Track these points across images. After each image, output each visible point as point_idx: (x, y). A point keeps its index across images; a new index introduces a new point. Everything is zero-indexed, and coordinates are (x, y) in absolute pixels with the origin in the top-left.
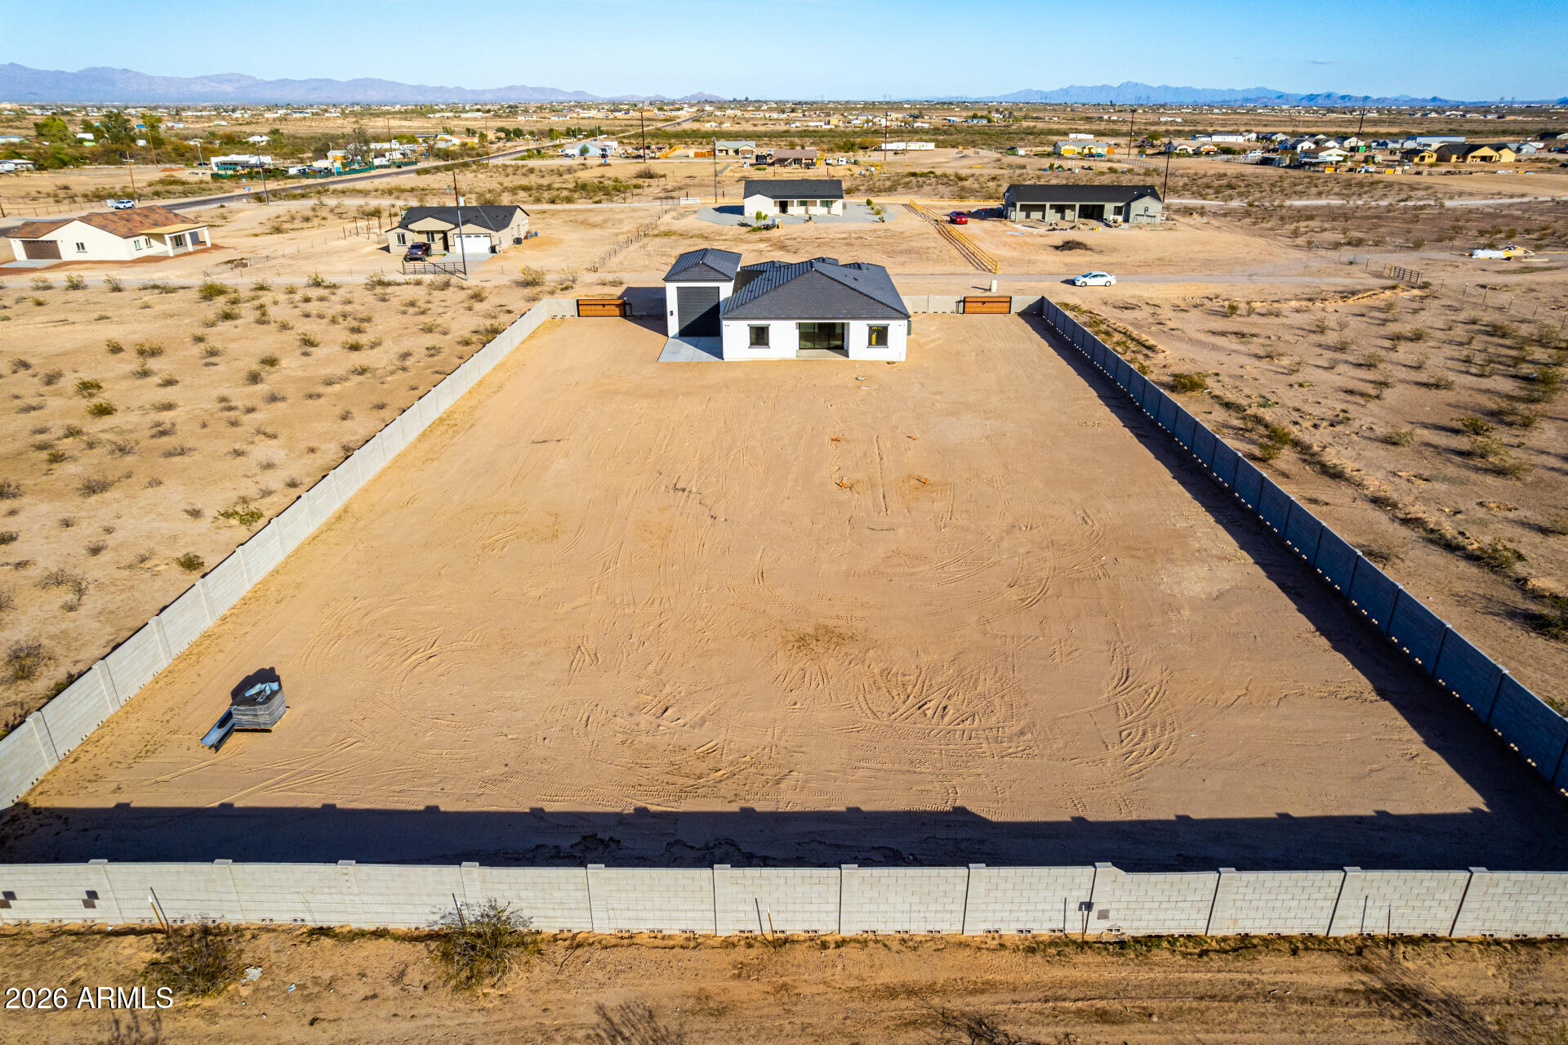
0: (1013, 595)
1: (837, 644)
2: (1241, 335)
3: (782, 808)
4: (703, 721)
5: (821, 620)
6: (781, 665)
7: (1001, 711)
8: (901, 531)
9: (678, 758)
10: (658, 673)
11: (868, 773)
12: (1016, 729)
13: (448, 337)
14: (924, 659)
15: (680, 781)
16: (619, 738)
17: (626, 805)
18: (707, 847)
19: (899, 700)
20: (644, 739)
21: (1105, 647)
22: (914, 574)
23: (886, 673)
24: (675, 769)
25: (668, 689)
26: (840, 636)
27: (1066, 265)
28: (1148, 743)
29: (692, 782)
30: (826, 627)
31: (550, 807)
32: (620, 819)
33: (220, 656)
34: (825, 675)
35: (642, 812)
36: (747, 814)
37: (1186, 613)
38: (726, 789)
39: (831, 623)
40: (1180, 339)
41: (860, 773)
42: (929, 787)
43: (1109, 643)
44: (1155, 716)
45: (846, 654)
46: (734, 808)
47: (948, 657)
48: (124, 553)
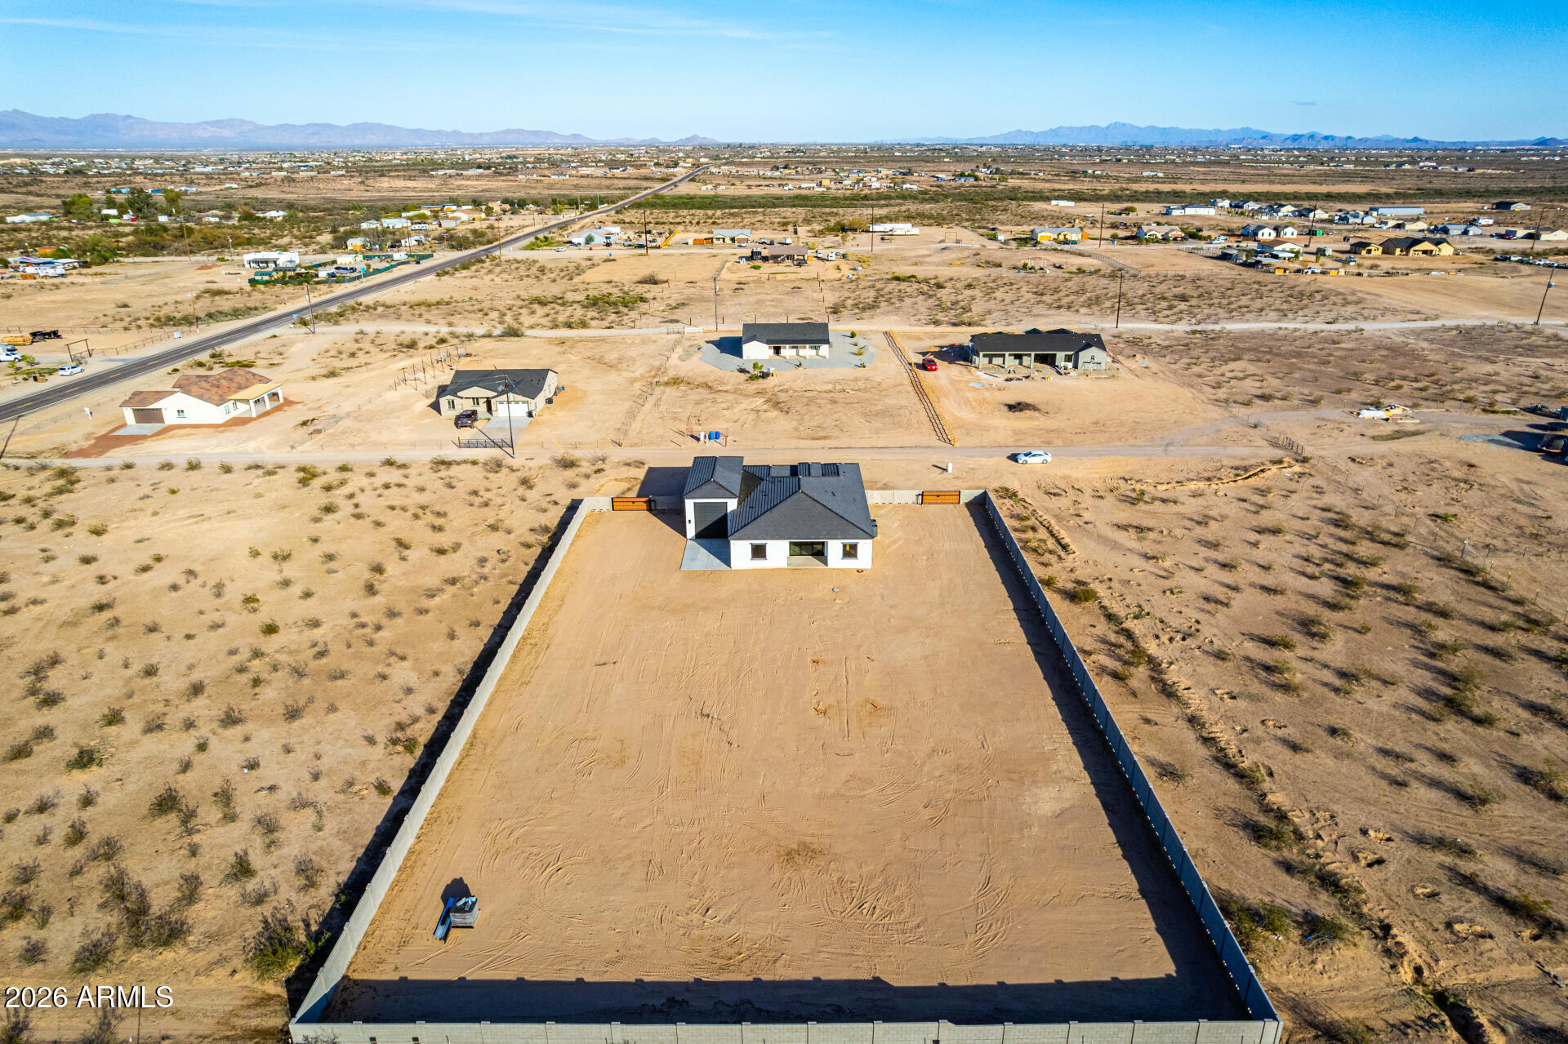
0: (926, 814)
1: (812, 858)
2: (1140, 529)
3: (777, 978)
4: (730, 918)
5: (803, 838)
6: (776, 876)
7: (908, 910)
8: (857, 755)
9: (717, 945)
10: (701, 881)
11: (827, 955)
12: (915, 923)
13: (512, 536)
14: (865, 869)
15: (719, 961)
16: (682, 931)
17: (688, 977)
18: (736, 1005)
19: (847, 902)
20: (697, 932)
21: (978, 859)
22: (862, 797)
23: (841, 880)
24: (716, 953)
25: (708, 894)
26: (814, 851)
27: (1015, 432)
28: (991, 933)
29: (725, 962)
30: (805, 843)
31: (647, 979)
32: (685, 986)
33: (425, 869)
34: (803, 882)
35: (698, 981)
36: (758, 981)
37: (1035, 829)
38: (746, 966)
39: (808, 839)
40: (1089, 535)
41: (823, 955)
42: (860, 965)
43: (981, 855)
44: (1000, 914)
45: (817, 866)
46: (750, 979)
47: (880, 867)
48: (334, 778)
